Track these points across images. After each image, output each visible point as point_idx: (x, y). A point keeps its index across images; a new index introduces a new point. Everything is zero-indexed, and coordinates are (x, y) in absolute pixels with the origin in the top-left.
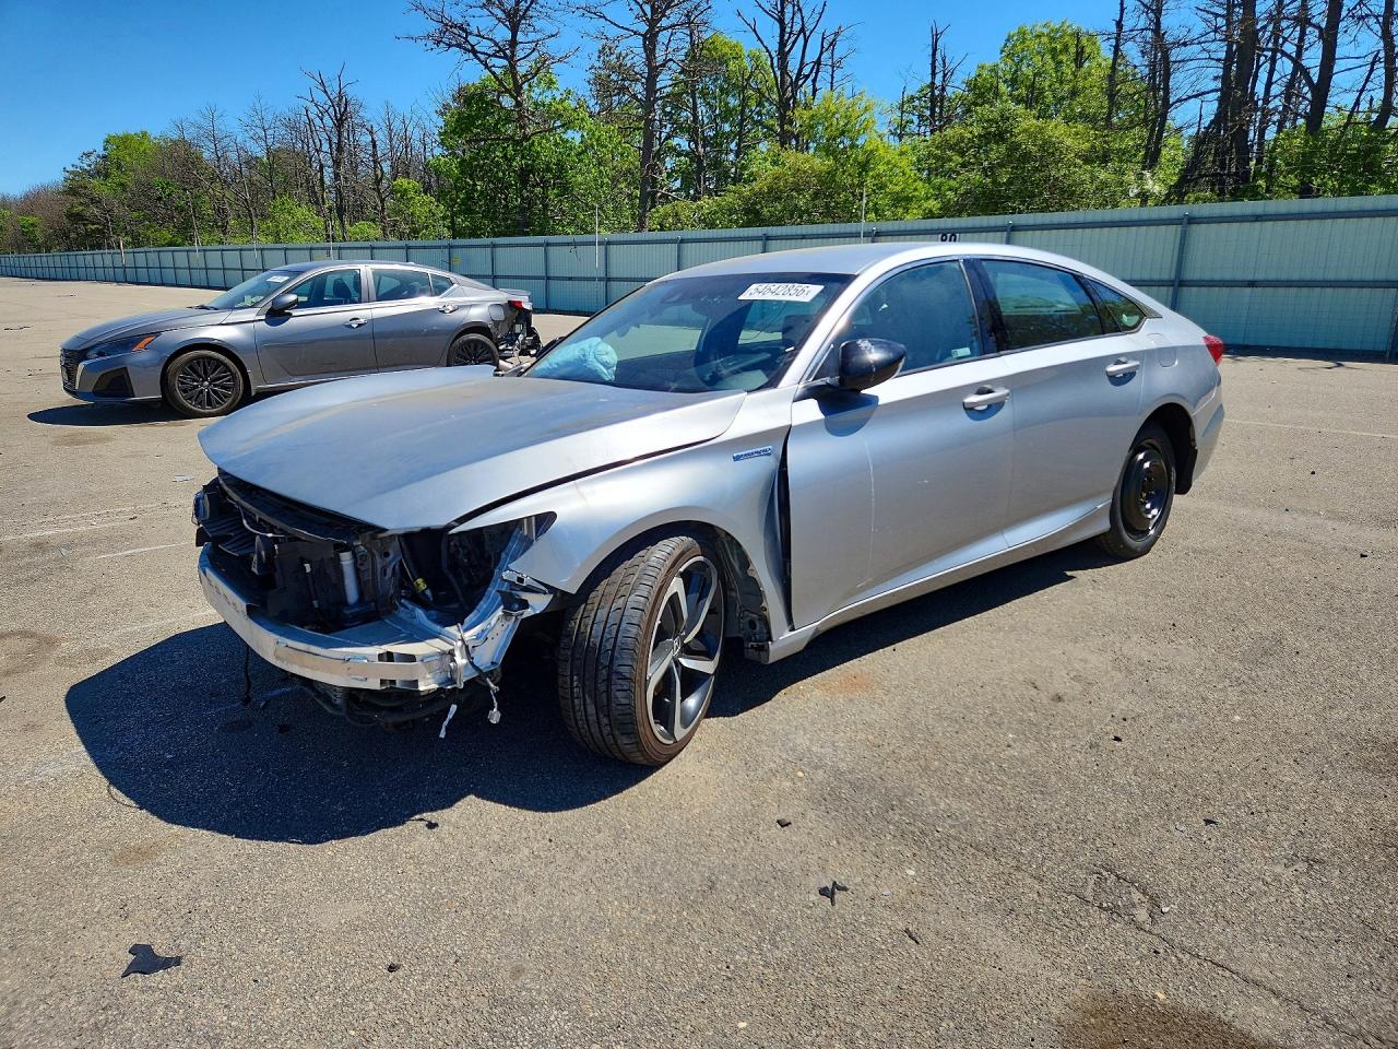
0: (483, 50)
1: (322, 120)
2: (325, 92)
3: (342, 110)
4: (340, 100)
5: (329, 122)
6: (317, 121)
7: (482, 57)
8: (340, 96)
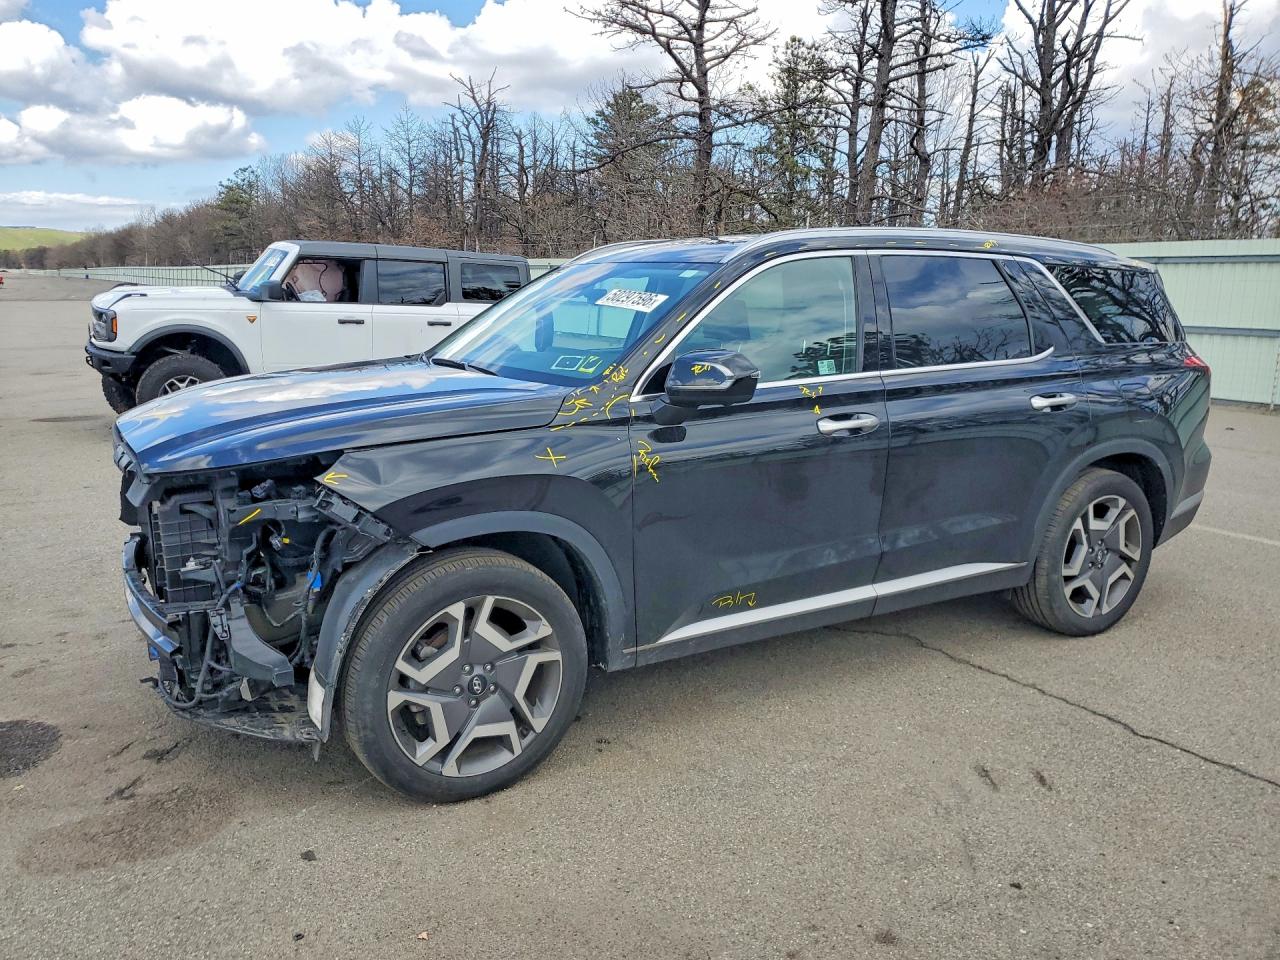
0: (664, 31)
1: (467, 128)
2: (474, 98)
3: (489, 117)
4: (489, 106)
5: (475, 133)
6: (463, 130)
7: (663, 39)
8: (489, 104)
